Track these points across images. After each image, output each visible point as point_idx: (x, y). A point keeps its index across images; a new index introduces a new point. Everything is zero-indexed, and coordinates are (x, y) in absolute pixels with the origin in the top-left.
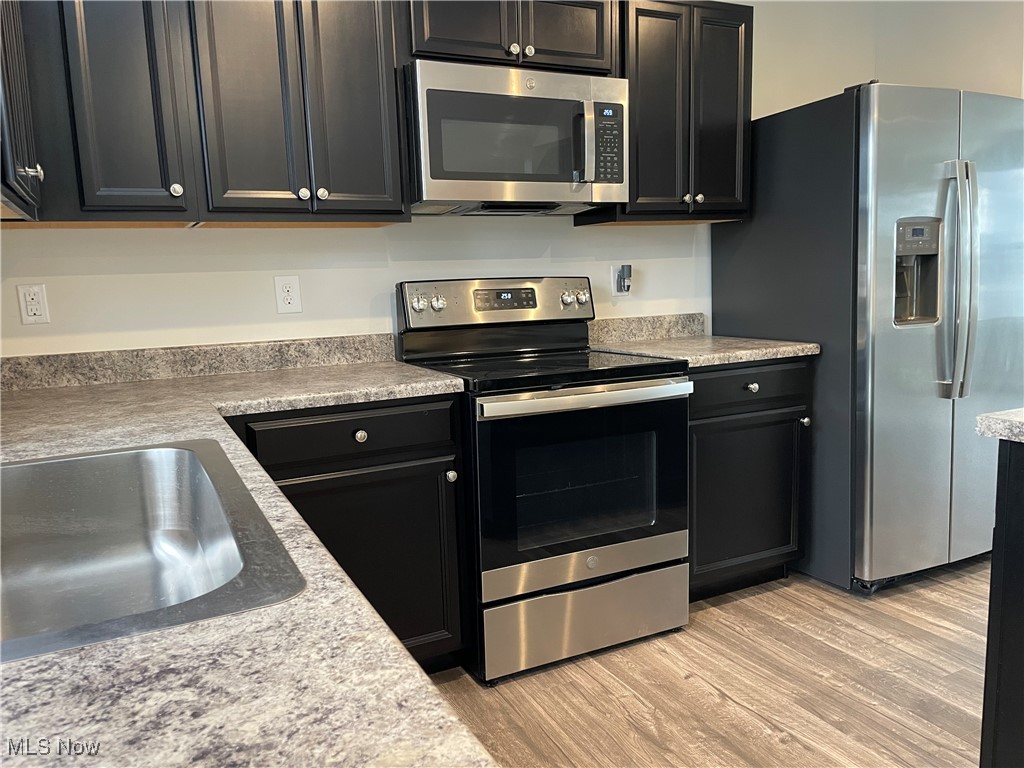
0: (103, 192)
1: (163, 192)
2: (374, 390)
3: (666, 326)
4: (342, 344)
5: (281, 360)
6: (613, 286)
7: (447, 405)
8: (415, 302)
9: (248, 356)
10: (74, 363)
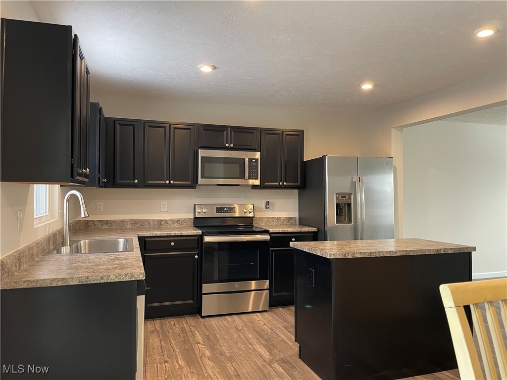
0: (119, 181)
1: (133, 182)
2: (177, 232)
3: (282, 220)
4: (178, 221)
5: (160, 224)
6: (264, 208)
7: (197, 238)
8: (198, 210)
9: (151, 223)
10: (107, 222)
